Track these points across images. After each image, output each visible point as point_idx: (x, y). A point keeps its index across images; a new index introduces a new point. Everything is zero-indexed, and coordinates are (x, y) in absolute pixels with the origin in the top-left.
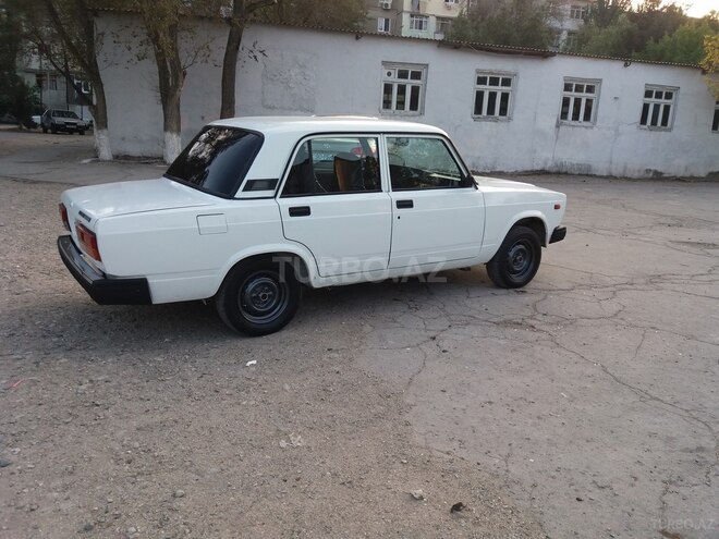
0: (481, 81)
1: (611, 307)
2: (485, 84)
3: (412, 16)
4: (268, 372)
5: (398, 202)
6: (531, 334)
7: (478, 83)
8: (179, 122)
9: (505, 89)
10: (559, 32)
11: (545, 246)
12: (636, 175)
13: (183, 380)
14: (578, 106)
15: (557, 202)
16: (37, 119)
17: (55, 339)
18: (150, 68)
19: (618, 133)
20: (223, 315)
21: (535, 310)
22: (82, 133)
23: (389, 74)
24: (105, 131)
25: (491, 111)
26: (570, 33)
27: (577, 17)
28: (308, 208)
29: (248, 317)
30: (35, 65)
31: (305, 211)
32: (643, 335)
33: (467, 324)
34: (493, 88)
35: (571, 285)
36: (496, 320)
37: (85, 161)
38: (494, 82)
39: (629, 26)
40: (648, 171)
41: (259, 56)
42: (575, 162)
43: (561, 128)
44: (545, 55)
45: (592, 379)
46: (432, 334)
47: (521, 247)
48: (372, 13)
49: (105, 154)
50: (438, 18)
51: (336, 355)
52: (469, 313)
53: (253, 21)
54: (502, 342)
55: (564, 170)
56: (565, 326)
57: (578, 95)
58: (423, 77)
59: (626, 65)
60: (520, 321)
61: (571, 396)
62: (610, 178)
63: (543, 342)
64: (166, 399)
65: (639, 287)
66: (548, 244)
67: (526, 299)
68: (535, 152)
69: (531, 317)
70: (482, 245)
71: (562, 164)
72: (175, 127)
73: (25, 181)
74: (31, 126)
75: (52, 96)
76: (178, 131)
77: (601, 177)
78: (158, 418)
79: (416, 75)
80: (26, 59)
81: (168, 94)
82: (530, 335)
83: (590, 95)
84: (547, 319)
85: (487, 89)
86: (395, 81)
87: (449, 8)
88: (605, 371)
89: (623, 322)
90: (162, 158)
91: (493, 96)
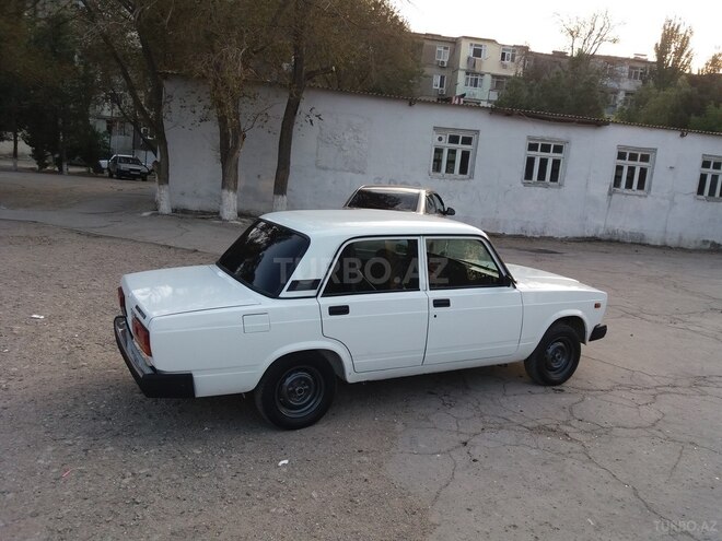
0: (533, 147)
1: (649, 414)
2: (537, 150)
3: (467, 74)
4: (298, 474)
5: (434, 301)
6: (565, 443)
7: (529, 150)
8: (236, 180)
9: (557, 156)
10: (616, 92)
11: (584, 343)
12: (692, 246)
13: (218, 478)
14: (632, 174)
15: (597, 301)
16: (104, 163)
17: (104, 423)
18: (212, 128)
19: (673, 203)
20: (260, 408)
21: (572, 413)
22: (144, 179)
23: (440, 139)
24: (166, 187)
25: (541, 176)
26: (627, 93)
27: (635, 78)
28: (347, 307)
29: (284, 411)
30: (107, 113)
31: (344, 310)
32: (681, 452)
33: (501, 428)
34: (545, 155)
35: (610, 384)
36: (530, 425)
37: (145, 214)
38: (546, 148)
39: (690, 90)
40: (705, 242)
41: (315, 120)
42: (627, 231)
43: (614, 196)
44: (599, 123)
45: (621, 504)
46: (464, 438)
47: (561, 344)
48: (428, 71)
49: (165, 208)
50: (493, 76)
51: (366, 459)
52: (504, 415)
53: (312, 88)
54: (534, 452)
55: (616, 238)
56: (600, 435)
57: (632, 163)
58: (473, 142)
59: (682, 135)
60: (554, 427)
61: (598, 523)
62: (665, 248)
63: (575, 455)
64: (201, 500)
65: (680, 390)
66: (587, 341)
67: (563, 400)
68: (586, 219)
69: (567, 423)
70: (520, 342)
71: (614, 231)
72: (232, 186)
73: (89, 235)
74: (98, 171)
75: (119, 142)
76: (235, 189)
77: (655, 247)
78: (192, 522)
79: (467, 141)
80: (99, 108)
81: (227, 153)
82: (564, 445)
83: (644, 164)
84: (583, 426)
85: (538, 155)
86: (446, 145)
87: (504, 67)
88: (636, 495)
89: (661, 435)
90: (218, 213)
91: (544, 162)
